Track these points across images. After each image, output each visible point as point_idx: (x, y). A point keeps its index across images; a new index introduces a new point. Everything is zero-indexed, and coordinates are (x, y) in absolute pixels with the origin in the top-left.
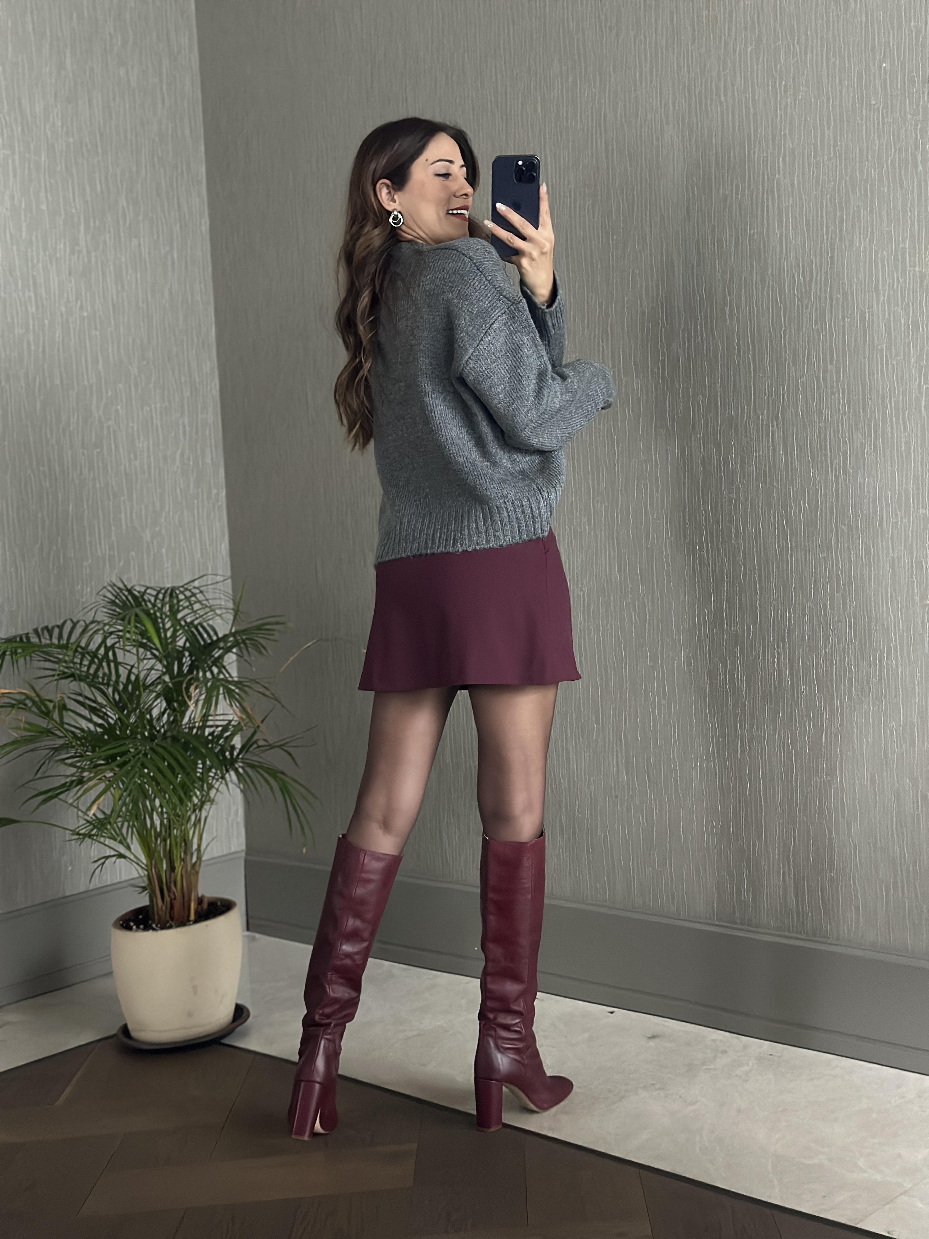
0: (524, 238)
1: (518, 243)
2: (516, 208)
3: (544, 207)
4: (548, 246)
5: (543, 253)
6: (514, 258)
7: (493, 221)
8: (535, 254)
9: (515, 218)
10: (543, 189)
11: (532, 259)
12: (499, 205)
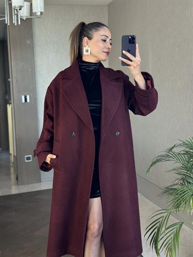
7: (122, 57)
10: (137, 45)
12: (124, 51)
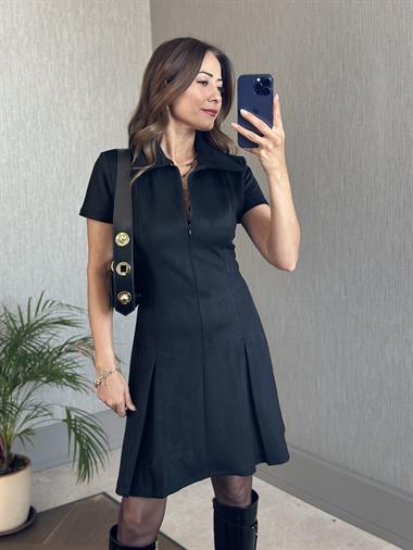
0: (262, 135)
1: (257, 138)
2: (256, 112)
3: (277, 112)
4: (280, 141)
5: (276, 146)
6: (255, 150)
7: (239, 123)
8: (270, 146)
9: (255, 120)
10: (276, 98)
11: (268, 150)
12: (242, 111)
